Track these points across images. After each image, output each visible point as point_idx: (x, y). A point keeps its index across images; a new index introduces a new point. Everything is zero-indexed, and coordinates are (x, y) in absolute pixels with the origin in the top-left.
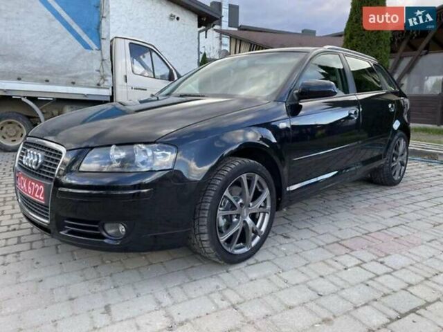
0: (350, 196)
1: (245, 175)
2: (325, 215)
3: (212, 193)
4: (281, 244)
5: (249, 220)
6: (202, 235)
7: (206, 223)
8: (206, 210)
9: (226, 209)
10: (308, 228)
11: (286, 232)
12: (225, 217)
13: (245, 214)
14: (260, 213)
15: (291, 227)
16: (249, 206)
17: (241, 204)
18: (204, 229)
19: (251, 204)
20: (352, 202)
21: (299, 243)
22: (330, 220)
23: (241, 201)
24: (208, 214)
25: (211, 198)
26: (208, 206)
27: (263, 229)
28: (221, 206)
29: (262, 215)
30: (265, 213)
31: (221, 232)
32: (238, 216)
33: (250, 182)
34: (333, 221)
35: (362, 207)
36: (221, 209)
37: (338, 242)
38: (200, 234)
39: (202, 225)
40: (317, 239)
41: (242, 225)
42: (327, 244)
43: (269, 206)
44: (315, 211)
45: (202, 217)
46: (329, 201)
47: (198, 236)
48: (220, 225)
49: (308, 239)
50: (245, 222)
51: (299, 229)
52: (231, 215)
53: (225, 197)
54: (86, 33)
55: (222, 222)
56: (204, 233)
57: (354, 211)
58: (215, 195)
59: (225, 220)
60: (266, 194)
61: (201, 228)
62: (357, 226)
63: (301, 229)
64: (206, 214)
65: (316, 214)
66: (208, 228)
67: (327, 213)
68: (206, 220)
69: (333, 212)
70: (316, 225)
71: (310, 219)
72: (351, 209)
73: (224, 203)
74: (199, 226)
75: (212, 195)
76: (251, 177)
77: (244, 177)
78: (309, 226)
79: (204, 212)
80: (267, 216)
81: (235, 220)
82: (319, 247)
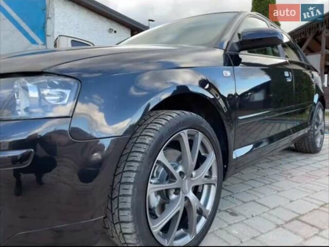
0: (281, 164)
1: (185, 131)
2: (266, 184)
3: (139, 157)
4: (230, 225)
5: (191, 196)
6: (123, 225)
7: (129, 205)
8: (130, 183)
9: (161, 182)
10: (254, 201)
11: (231, 207)
12: (159, 193)
13: (187, 188)
14: (203, 185)
15: (234, 200)
16: (192, 176)
17: (181, 173)
18: (127, 215)
19: (194, 173)
20: (287, 170)
21: (251, 222)
22: (275, 190)
23: (180, 169)
24: (133, 190)
25: (137, 164)
26: (132, 177)
27: (209, 207)
28: (153, 177)
29: (206, 187)
30: (210, 185)
31: (154, 216)
32: (177, 191)
33: (191, 143)
34: (278, 192)
35: (300, 174)
36: (153, 181)
37: (297, 219)
38: (120, 222)
39: (123, 209)
40: (270, 214)
41: (184, 203)
42: (287, 222)
43: (215, 176)
44: (253, 180)
45: (124, 195)
46: (263, 169)
47: (118, 226)
48: (153, 206)
49: (259, 216)
50: (186, 198)
51: (244, 202)
52: (167, 191)
53: (159, 162)
54: (33, 30)
55: (155, 201)
56: (127, 222)
57: (294, 179)
58: (143, 159)
59: (159, 197)
60: (211, 160)
61: (121, 213)
62: (307, 197)
63: (247, 202)
64: (130, 190)
65: (257, 184)
66: (133, 214)
67: (267, 182)
68: (129, 199)
69: (274, 181)
70: (261, 196)
71: (251, 189)
72: (289, 177)
73: (157, 173)
74: (119, 209)
75: (139, 159)
76: (193, 136)
77: (184, 135)
78: (256, 198)
79: (126, 187)
80: (214, 189)
81: (173, 197)
82: (278, 226)
